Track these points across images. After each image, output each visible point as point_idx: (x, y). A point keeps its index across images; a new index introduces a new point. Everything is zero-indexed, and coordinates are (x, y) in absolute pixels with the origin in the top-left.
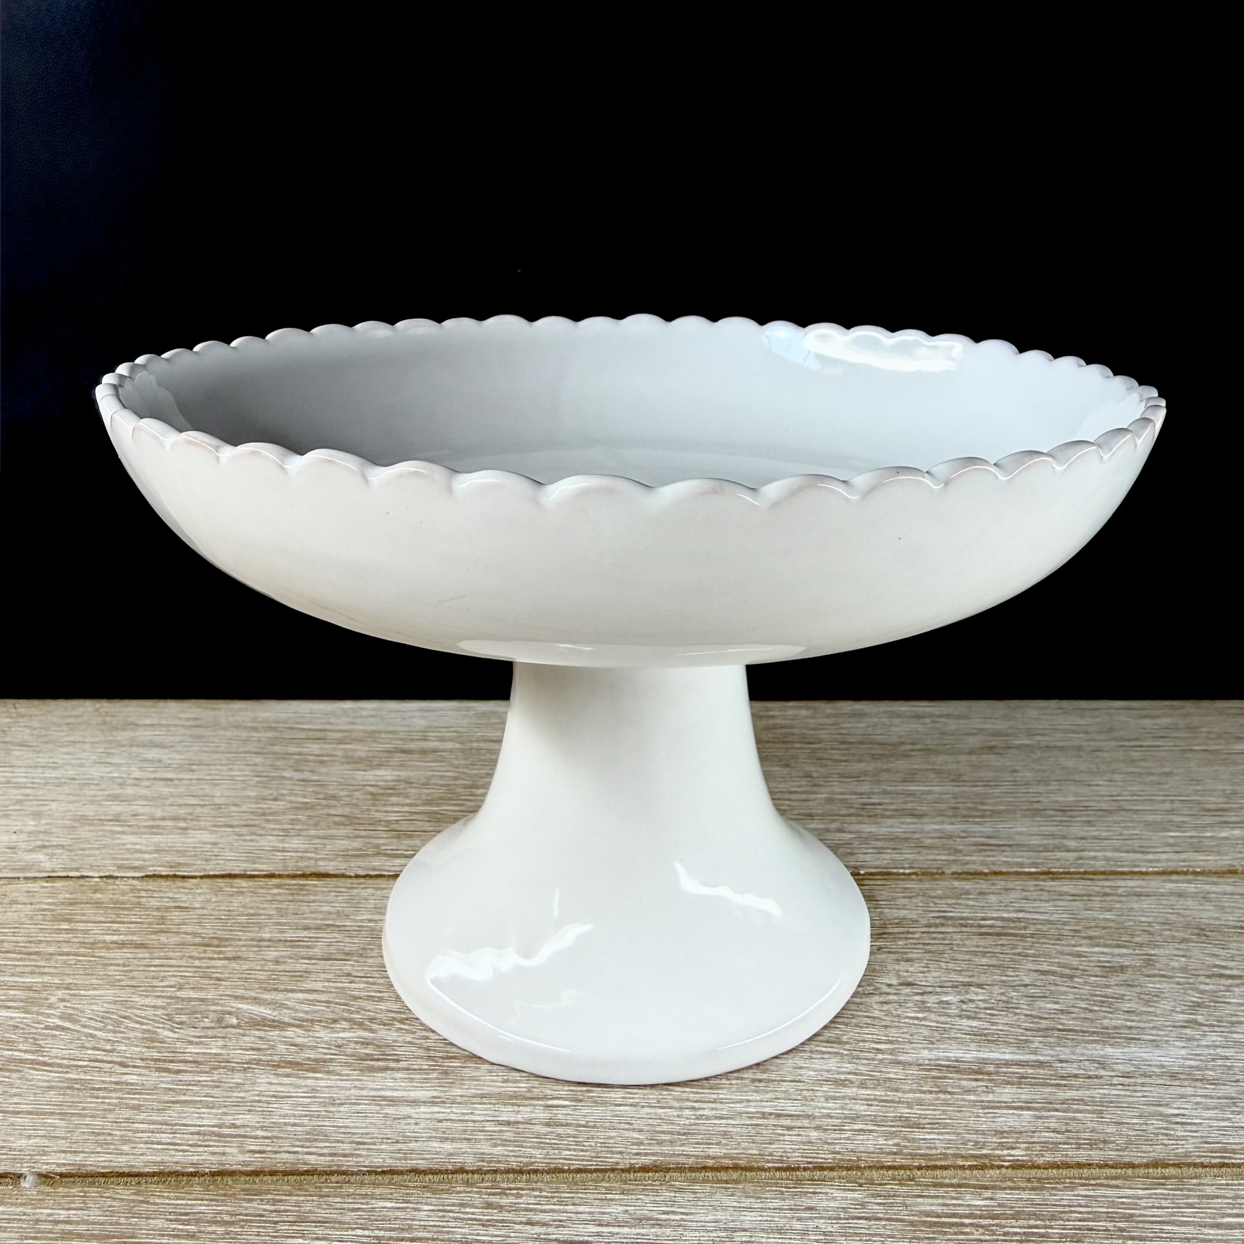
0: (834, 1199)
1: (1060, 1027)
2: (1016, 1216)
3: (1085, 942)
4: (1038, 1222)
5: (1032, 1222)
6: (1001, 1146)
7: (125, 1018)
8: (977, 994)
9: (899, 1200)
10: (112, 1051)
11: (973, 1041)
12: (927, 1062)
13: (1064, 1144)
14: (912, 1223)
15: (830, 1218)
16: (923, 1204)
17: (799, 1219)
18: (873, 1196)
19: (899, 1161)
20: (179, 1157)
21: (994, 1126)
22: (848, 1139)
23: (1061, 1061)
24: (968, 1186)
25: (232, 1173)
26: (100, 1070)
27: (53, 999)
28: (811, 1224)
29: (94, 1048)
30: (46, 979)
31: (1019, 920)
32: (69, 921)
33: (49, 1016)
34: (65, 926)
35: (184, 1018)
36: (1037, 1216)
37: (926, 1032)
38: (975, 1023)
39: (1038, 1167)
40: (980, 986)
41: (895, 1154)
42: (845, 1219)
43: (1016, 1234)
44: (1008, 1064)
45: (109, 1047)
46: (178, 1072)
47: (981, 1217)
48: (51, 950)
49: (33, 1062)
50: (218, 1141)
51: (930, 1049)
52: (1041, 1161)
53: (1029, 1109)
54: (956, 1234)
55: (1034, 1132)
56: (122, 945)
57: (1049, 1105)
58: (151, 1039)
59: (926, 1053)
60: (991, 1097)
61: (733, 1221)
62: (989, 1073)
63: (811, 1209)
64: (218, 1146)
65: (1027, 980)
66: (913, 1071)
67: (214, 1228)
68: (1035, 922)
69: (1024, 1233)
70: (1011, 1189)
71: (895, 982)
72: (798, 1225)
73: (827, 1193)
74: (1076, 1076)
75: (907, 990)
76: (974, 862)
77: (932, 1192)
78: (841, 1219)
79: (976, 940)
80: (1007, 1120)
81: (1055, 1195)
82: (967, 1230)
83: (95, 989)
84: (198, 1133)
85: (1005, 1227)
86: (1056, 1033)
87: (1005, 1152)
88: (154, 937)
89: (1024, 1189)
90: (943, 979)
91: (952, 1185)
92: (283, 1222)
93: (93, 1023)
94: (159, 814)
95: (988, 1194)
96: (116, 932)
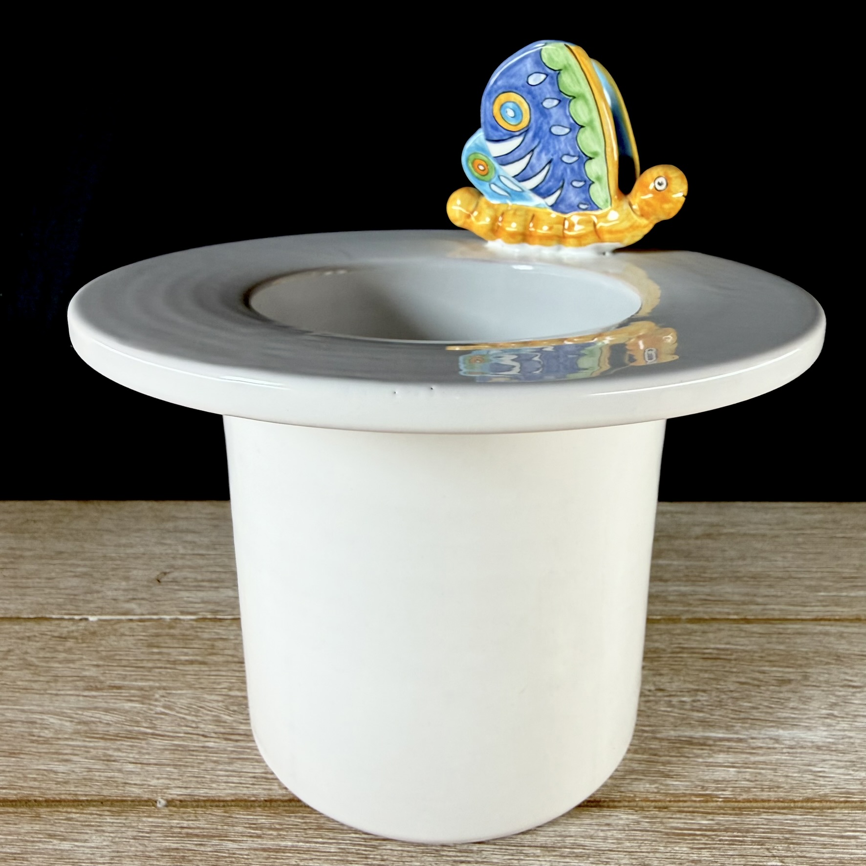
0: (621, 819)
1: (752, 717)
2: (726, 830)
3: (767, 664)
4: (739, 834)
5: (735, 834)
6: (717, 789)
7: (201, 707)
8: (702, 696)
9: (659, 820)
10: (197, 727)
11: (700, 725)
12: (673, 738)
13: (755, 788)
14: (667, 834)
15: (620, 830)
16: (672, 822)
17: (602, 831)
18: (644, 817)
19: (659, 797)
20: (245, 791)
21: (713, 777)
22: (628, 784)
23: (753, 738)
24: (698, 812)
25: (276, 801)
26: (192, 739)
27: (157, 696)
28: (609, 834)
29: (187, 726)
30: (151, 683)
31: (727, 650)
32: (158, 647)
33: (156, 706)
34: (155, 650)
35: (235, 708)
36: (739, 831)
37: (672, 720)
38: (701, 715)
39: (739, 802)
40: (704, 691)
41: (656, 793)
42: (628, 830)
43: (726, 840)
44: (721, 740)
45: (194, 725)
46: (237, 741)
47: (706, 830)
48: (150, 665)
49: (153, 734)
50: (266, 782)
51: (675, 730)
52: (740, 798)
53: (733, 767)
54: (692, 840)
55: (736, 781)
56: (191, 662)
57: (746, 765)
58: (218, 721)
59: (672, 733)
60: (711, 760)
61: (565, 831)
62: (710, 745)
63: (608, 825)
64: (266, 785)
65: (732, 688)
66: (665, 744)
67: (271, 832)
68: (737, 651)
69: (731, 840)
70: (724, 814)
71: (653, 688)
72: (601, 834)
73: (617, 816)
74: (761, 748)
75: (660, 694)
76: (699, 612)
77: (678, 816)
78: (625, 830)
79: (701, 662)
80: (720, 774)
81: (749, 818)
82: (698, 838)
83: (181, 690)
84: (254, 777)
85: (720, 836)
86: (750, 721)
87: (720, 793)
88: (210, 657)
89: (731, 814)
90: (682, 687)
91: (689, 812)
92: (310, 829)
93: (183, 711)
94: (199, 577)
95: (710, 817)
96: (186, 654)
